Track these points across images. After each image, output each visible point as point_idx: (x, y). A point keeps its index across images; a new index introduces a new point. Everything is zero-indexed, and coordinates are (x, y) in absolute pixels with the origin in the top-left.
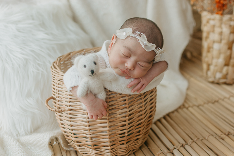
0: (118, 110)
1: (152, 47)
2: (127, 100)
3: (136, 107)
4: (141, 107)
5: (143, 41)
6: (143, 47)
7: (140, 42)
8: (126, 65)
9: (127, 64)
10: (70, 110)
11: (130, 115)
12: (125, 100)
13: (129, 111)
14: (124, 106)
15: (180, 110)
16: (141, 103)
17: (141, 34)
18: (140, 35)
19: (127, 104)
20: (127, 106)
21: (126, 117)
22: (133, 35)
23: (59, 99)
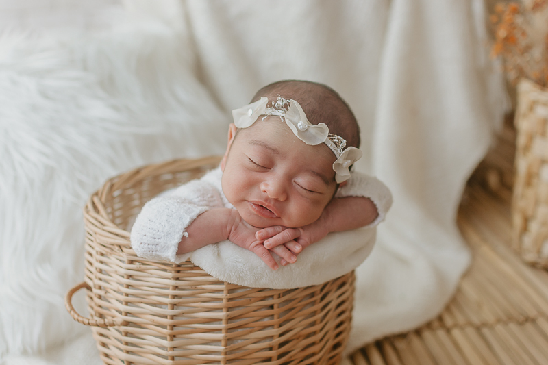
0: (251, 332)
1: (321, 134)
2: (275, 306)
3: (298, 325)
4: (313, 324)
5: (297, 119)
6: (296, 132)
7: (287, 121)
8: (263, 187)
9: (267, 185)
10: (127, 324)
11: (281, 345)
12: (272, 307)
13: (281, 335)
14: (267, 321)
15: (427, 335)
16: (314, 313)
17: (289, 103)
18: (286, 106)
19: (276, 317)
20: (276, 320)
21: (271, 349)
22: (269, 111)
23: (102, 293)
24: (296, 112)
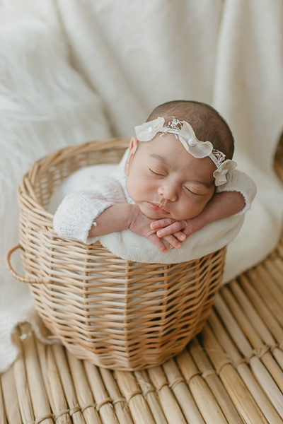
0: (147, 293)
1: (207, 149)
2: (165, 275)
3: (182, 286)
4: (193, 285)
5: (187, 136)
6: (187, 148)
7: (180, 139)
8: (160, 191)
9: (163, 189)
10: (52, 282)
11: (169, 302)
12: (163, 275)
13: (169, 295)
14: (158, 285)
16: (194, 278)
17: (182, 124)
18: (179, 126)
19: (165, 282)
20: (166, 285)
21: (161, 304)
22: (166, 130)
24: (187, 130)
